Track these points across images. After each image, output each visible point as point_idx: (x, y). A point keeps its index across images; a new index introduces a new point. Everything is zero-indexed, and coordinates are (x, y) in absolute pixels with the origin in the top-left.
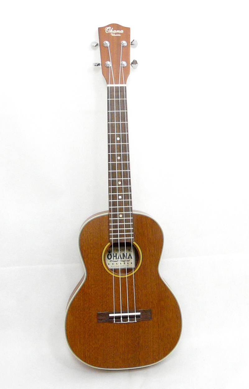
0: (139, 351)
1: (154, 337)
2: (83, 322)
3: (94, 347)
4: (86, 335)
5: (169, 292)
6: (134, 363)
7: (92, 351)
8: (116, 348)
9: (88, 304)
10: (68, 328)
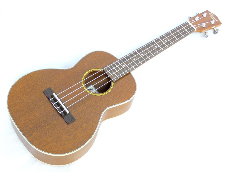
0: (38, 130)
1: (56, 134)
2: (38, 83)
3: (23, 99)
4: (29, 89)
5: (96, 125)
6: (27, 132)
7: (19, 100)
8: (31, 113)
9: (52, 79)
10: (27, 76)
